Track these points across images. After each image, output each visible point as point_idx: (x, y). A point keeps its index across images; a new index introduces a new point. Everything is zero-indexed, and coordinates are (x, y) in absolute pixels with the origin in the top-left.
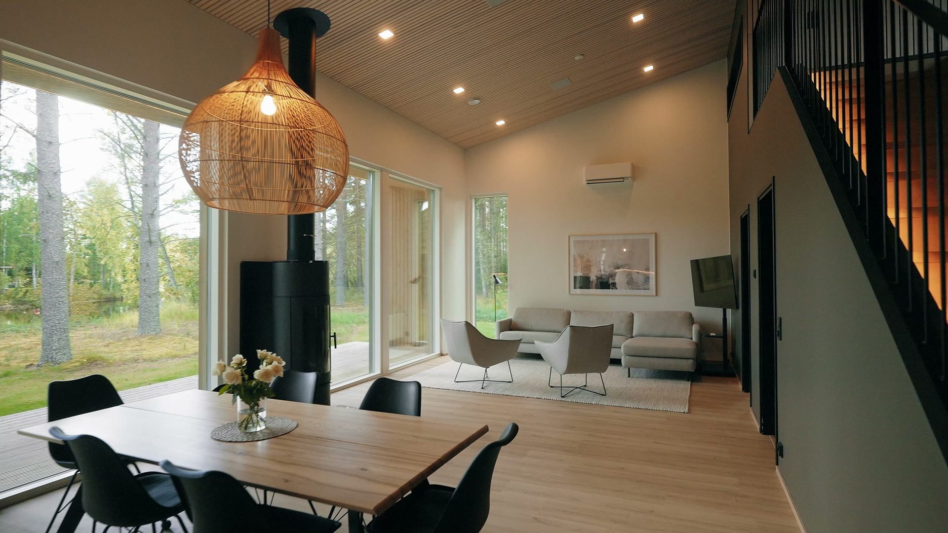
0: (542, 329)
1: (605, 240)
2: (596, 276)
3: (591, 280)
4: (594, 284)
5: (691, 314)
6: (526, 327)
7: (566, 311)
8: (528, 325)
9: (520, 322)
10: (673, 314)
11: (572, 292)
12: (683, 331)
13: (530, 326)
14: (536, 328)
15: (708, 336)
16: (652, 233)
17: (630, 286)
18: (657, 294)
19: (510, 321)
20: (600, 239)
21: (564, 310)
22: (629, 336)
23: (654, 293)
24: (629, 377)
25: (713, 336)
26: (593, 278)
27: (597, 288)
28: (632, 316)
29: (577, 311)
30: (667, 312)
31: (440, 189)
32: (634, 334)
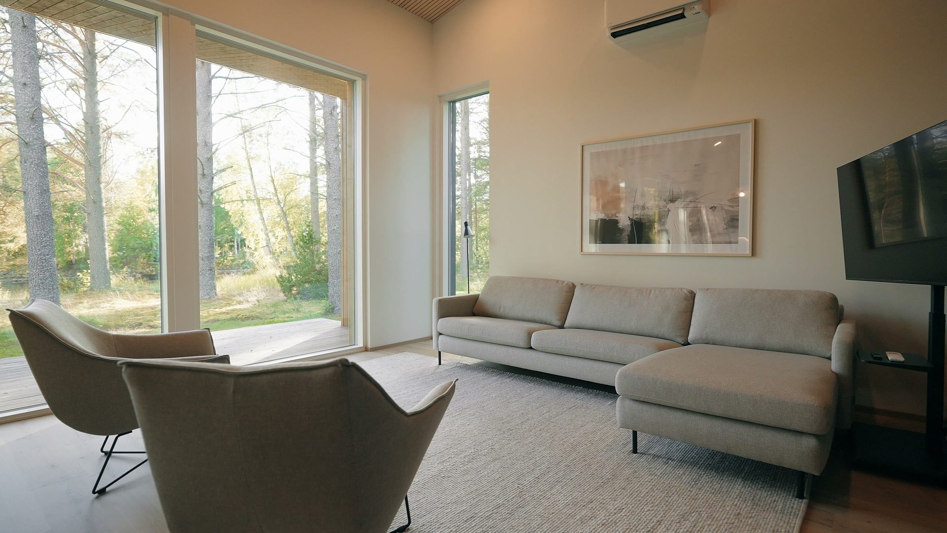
0: (520, 315)
1: (647, 146)
2: (630, 219)
3: (620, 225)
4: (625, 234)
5: (834, 299)
6: (496, 311)
7: (567, 284)
8: (500, 308)
9: (490, 301)
10: (789, 296)
11: (585, 250)
12: (810, 340)
13: (502, 310)
14: (512, 314)
15: (881, 361)
16: (748, 122)
17: (695, 237)
18: (754, 253)
19: (475, 298)
20: (639, 145)
21: (563, 282)
22: (680, 340)
23: (748, 252)
24: (635, 451)
25: (895, 364)
26: (624, 221)
27: (631, 241)
28: (693, 295)
29: (586, 285)
30: (770, 292)
31: (364, 77)
32: (691, 337)
